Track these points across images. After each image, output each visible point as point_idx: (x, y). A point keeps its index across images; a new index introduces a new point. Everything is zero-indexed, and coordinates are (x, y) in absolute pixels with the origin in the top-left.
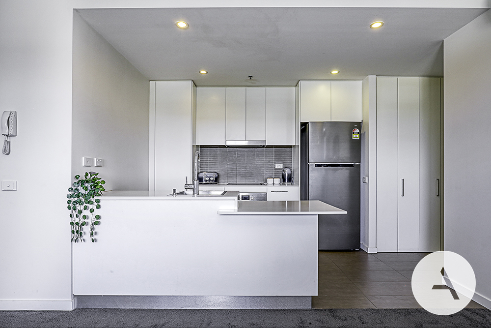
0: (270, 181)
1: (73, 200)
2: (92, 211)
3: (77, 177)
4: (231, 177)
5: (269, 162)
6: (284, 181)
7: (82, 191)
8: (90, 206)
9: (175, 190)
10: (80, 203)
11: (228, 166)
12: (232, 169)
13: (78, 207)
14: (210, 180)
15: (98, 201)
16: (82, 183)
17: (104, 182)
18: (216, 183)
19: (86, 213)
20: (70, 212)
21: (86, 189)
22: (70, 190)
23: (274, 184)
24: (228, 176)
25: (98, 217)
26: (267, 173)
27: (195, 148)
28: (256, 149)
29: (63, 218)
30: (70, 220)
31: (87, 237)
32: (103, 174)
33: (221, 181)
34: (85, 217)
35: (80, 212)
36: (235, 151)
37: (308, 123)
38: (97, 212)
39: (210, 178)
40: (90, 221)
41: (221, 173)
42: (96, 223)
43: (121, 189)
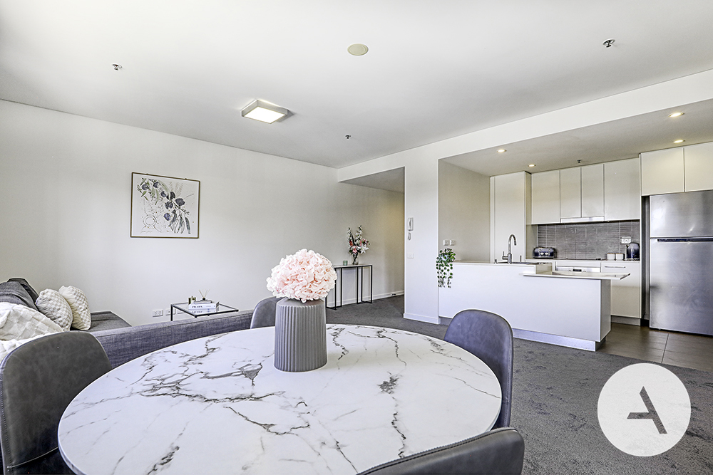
0: (610, 257)
1: (439, 264)
2: (448, 270)
3: (441, 252)
4: (569, 252)
5: (614, 237)
6: (629, 256)
7: (444, 259)
8: (448, 268)
9: (496, 260)
10: (442, 265)
11: (566, 242)
12: (570, 245)
13: (442, 268)
14: (544, 255)
15: (451, 265)
16: (443, 255)
17: (455, 254)
18: (552, 258)
19: (445, 271)
20: (437, 270)
21: (445, 258)
22: (438, 258)
23: (615, 259)
24: (566, 251)
25: (451, 274)
26: (611, 249)
27: (530, 228)
28: (597, 225)
29: (434, 273)
30: (438, 275)
31: (446, 284)
32: (454, 249)
33: (559, 256)
34: (445, 273)
35: (442, 271)
36: (574, 228)
37: (649, 196)
38: (451, 271)
39: (544, 253)
40: (448, 275)
41: (559, 249)
42: (450, 277)
43: (465, 259)
